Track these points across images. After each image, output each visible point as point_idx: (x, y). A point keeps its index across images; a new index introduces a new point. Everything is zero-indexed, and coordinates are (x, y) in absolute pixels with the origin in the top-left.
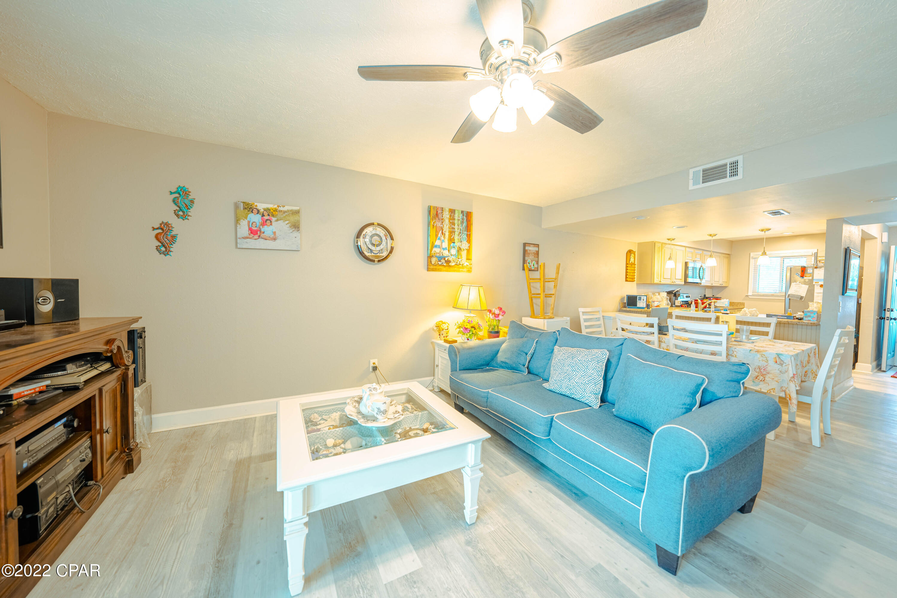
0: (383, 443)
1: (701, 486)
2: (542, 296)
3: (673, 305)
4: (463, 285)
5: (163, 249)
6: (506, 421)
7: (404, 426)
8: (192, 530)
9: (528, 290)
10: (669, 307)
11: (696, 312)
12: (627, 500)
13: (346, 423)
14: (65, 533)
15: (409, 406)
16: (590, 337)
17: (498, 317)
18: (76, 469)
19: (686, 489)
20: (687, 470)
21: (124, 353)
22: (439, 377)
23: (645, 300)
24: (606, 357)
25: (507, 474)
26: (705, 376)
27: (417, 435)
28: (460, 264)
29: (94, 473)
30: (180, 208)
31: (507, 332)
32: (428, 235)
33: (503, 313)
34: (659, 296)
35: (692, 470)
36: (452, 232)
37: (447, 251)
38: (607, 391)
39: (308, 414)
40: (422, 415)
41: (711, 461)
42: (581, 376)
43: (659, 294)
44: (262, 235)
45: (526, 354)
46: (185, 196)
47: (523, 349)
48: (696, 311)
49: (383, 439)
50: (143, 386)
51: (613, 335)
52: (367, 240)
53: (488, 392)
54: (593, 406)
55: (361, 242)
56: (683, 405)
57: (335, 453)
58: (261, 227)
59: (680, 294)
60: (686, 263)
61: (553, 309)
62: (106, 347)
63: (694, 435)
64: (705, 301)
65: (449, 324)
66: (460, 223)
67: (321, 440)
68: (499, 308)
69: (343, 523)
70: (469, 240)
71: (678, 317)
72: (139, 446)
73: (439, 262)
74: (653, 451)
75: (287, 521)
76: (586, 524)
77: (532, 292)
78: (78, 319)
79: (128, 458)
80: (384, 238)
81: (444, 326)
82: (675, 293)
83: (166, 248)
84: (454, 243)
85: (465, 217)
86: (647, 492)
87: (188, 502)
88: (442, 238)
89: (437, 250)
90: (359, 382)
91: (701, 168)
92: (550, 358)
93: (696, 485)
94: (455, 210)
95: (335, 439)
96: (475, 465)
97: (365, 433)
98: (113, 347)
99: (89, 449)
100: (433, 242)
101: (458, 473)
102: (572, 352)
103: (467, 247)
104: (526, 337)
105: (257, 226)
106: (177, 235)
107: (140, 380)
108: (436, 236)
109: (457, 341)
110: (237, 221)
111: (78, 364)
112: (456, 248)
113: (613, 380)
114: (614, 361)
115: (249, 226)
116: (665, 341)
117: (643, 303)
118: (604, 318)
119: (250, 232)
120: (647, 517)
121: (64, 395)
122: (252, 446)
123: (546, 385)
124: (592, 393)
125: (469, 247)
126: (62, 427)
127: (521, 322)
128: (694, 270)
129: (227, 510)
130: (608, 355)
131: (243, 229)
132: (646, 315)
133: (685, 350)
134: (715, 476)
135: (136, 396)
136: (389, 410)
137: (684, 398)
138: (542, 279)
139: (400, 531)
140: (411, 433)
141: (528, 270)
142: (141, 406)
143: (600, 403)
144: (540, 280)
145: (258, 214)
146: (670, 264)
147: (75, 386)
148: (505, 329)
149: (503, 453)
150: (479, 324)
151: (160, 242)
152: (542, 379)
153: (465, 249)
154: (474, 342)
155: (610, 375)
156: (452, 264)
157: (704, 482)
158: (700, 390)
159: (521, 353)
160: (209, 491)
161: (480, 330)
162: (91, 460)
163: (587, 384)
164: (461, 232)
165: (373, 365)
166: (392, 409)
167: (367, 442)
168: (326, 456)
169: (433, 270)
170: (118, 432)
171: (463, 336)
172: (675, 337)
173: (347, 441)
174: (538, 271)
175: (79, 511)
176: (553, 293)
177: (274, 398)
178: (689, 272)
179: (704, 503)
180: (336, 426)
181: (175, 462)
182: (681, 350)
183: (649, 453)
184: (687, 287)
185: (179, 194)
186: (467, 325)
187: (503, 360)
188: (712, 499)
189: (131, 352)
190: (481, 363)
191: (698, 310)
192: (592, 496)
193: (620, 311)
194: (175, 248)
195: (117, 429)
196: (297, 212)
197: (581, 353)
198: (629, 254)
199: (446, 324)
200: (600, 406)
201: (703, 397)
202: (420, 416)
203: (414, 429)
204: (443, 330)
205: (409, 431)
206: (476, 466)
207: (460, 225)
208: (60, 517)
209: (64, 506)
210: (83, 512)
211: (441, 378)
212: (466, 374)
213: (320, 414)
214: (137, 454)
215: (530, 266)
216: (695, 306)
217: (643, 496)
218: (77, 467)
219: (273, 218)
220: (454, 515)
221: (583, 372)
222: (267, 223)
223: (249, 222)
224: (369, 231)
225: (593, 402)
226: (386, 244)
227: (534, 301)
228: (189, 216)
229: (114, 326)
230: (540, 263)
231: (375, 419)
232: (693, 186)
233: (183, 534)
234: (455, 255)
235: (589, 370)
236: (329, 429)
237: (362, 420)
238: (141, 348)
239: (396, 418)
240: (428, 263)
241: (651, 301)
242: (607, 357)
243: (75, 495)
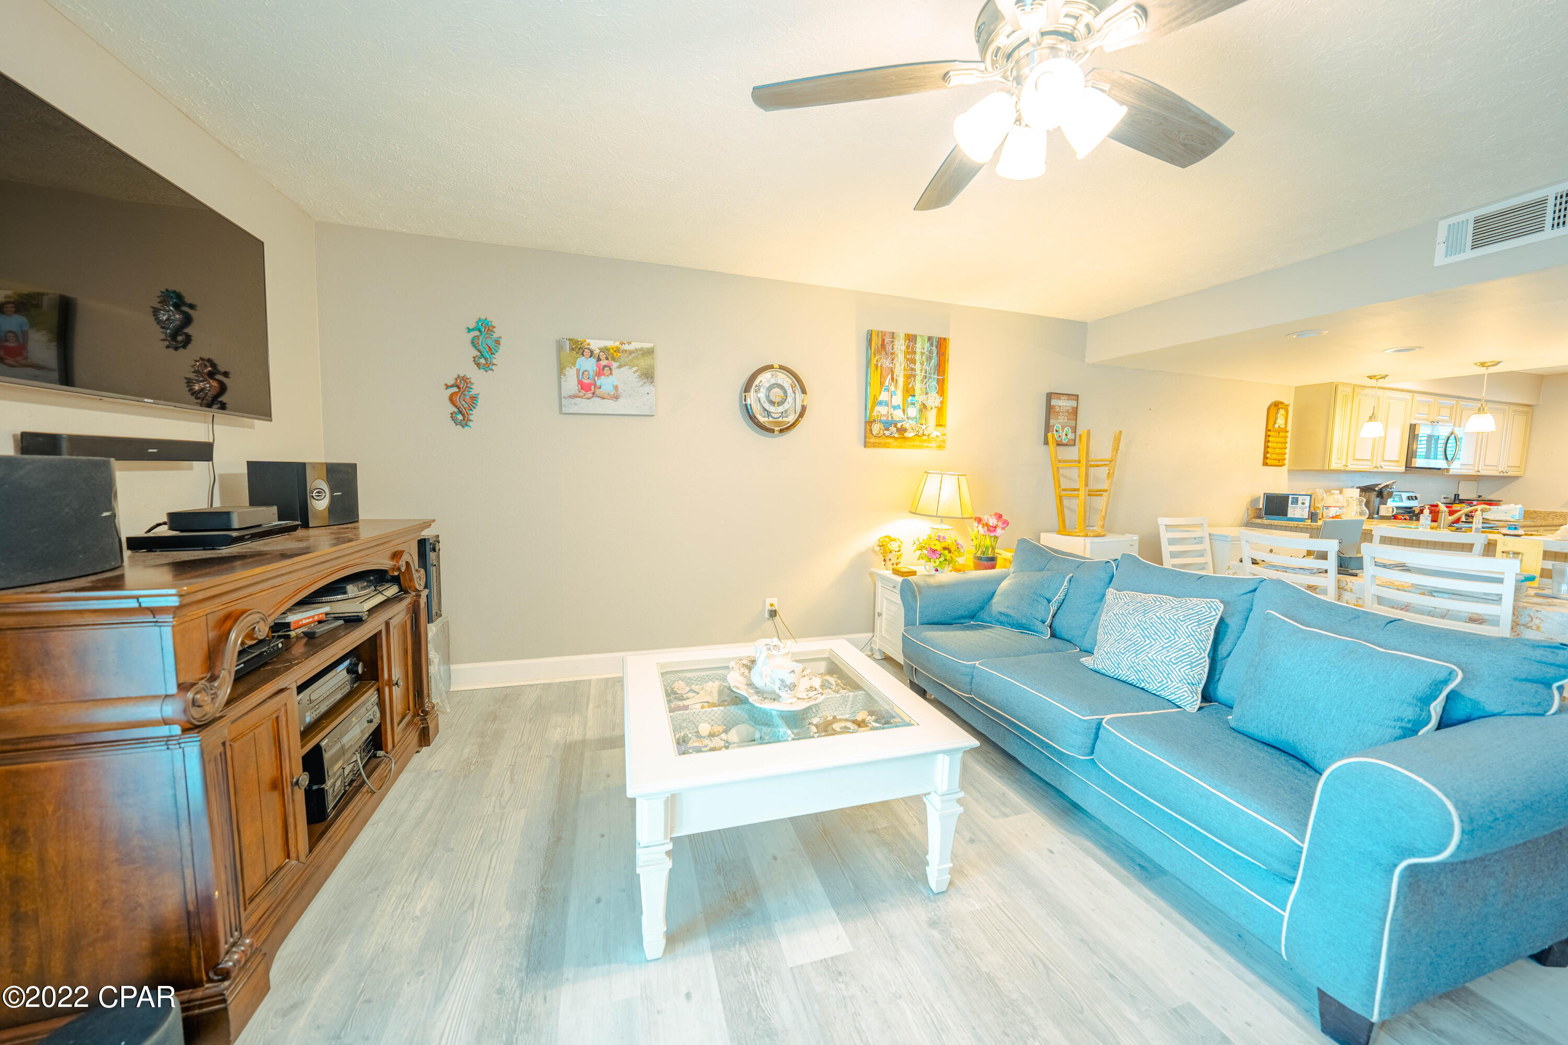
0: (790, 739)
1: (1435, 891)
2: (1082, 493)
3: (1374, 514)
4: (928, 473)
5: (460, 417)
6: (1006, 720)
7: (824, 713)
8: (508, 838)
9: (1055, 483)
10: (1365, 518)
11: (1433, 531)
12: (1256, 893)
13: (729, 700)
14: (355, 817)
15: (832, 680)
16: (1184, 573)
17: (994, 531)
18: (362, 732)
19: (1398, 892)
20: (1403, 854)
21: (414, 572)
22: (884, 633)
23: (1307, 504)
24: (1217, 614)
25: (1005, 815)
26: (1455, 664)
27: (845, 730)
28: (923, 435)
29: (383, 740)
30: (481, 353)
31: (1012, 559)
32: (867, 384)
33: (1003, 524)
34: (1340, 497)
35: (1414, 856)
36: (910, 376)
37: (901, 411)
38: (1216, 679)
39: (669, 681)
40: (855, 697)
41: (1466, 843)
42: (1161, 648)
43: (1341, 493)
44: (598, 392)
45: (1049, 601)
46: (487, 333)
47: (1042, 592)
48: (1432, 528)
49: (789, 732)
50: (438, 622)
51: (1231, 571)
52: (762, 395)
53: (974, 667)
54: (1185, 706)
55: (751, 399)
56: (1394, 720)
57: (712, 746)
58: (596, 378)
59: (1392, 492)
60: (1413, 427)
61: (1104, 518)
62: (392, 563)
63: (1422, 785)
64: (1456, 507)
65: (901, 542)
66: (924, 358)
67: (690, 724)
68: (996, 514)
69: (723, 859)
70: (941, 391)
71: (1385, 540)
72: (435, 709)
73: (885, 432)
74: (1319, 805)
75: (641, 846)
76: (1162, 924)
77: (1063, 487)
78: (357, 521)
79: (422, 724)
80: (790, 391)
81: (893, 546)
82: (1381, 489)
83: (463, 415)
84: (914, 396)
85: (934, 348)
86: (1301, 884)
87: (501, 796)
88: (892, 388)
89: (882, 410)
90: (748, 634)
91: (1471, 216)
92: (1097, 612)
93: (1423, 887)
94: (915, 336)
95: (712, 723)
96: (950, 792)
97: (759, 719)
98: (400, 562)
99: (376, 707)
100: (875, 396)
101: (917, 803)
102: (1144, 602)
103: (937, 403)
104: (1049, 570)
105: (591, 377)
106: (478, 394)
107: (434, 612)
108: (882, 384)
109: (916, 572)
110: (561, 370)
111: (360, 586)
112: (918, 406)
113: (1229, 659)
114: (1234, 623)
115: (578, 377)
116: (1354, 588)
117: (1302, 509)
118: (1212, 537)
119: (580, 386)
120: (1300, 933)
121: (346, 628)
122: (586, 723)
123: (1087, 661)
124: (1185, 682)
125: (942, 402)
126: (345, 671)
127: (1039, 541)
128: (1431, 442)
129: (553, 817)
130: (1221, 609)
131: (571, 384)
132: (1308, 535)
133: (1401, 610)
134: (1472, 875)
135: (430, 635)
136: (799, 683)
137: (1400, 707)
138: (1083, 462)
139: (817, 888)
140: (836, 726)
141: (1055, 445)
142: (436, 651)
143: (1201, 702)
144: (1080, 462)
145: (592, 358)
146: (1372, 430)
147: (358, 616)
148: (1006, 553)
149: (999, 777)
150: (957, 544)
151: (456, 407)
152: (1079, 650)
153: (933, 407)
154: (947, 576)
155: (1223, 650)
156: (909, 434)
157: (1445, 884)
158: (1441, 692)
159: (1039, 599)
160: (529, 785)
161: (960, 555)
162: (379, 722)
163: (1174, 664)
164: (928, 375)
165: (770, 608)
166: (804, 683)
167: (763, 735)
168: (699, 750)
169: (875, 445)
170: (410, 686)
171: (928, 563)
172: (1378, 582)
173: (730, 729)
174: (1074, 445)
175: (369, 790)
176: (1106, 488)
177: (616, 652)
178: (1419, 446)
179: (1441, 927)
180: (713, 703)
181: (482, 737)
182: (1393, 607)
183: (1311, 810)
184: (1411, 477)
185: (480, 331)
186: (935, 545)
187: (1003, 610)
188: (1463, 922)
189: (422, 571)
190: (962, 612)
191: (1439, 527)
192: (1177, 876)
193: (1248, 524)
194: (475, 415)
195: (408, 682)
196: (650, 352)
197: (1164, 604)
198: (1273, 410)
199: (896, 542)
200: (1200, 708)
201: (1447, 708)
202: (851, 699)
203: (841, 720)
204: (891, 552)
205: (831, 723)
206: (950, 794)
207: (925, 364)
208: (348, 794)
209: (352, 781)
210: (373, 793)
211: (886, 636)
212: (933, 631)
213: (688, 682)
214: (433, 720)
215: (1060, 436)
216: (1430, 519)
217: (1292, 890)
218: (365, 729)
219: (613, 363)
220: (908, 872)
221: (1166, 641)
222: (605, 372)
223: (578, 371)
224: (765, 379)
225: (1184, 699)
226: (794, 400)
227: (1066, 502)
228: (494, 364)
229: (401, 531)
230: (1081, 430)
231: (776, 698)
232: (1446, 256)
233: (496, 842)
234: (914, 418)
235: (1178, 637)
236: (702, 707)
237: (755, 697)
238: (435, 565)
239: (810, 698)
240: (865, 433)
241: (1320, 505)
242: (1220, 614)
243: (364, 767)
